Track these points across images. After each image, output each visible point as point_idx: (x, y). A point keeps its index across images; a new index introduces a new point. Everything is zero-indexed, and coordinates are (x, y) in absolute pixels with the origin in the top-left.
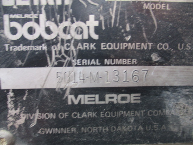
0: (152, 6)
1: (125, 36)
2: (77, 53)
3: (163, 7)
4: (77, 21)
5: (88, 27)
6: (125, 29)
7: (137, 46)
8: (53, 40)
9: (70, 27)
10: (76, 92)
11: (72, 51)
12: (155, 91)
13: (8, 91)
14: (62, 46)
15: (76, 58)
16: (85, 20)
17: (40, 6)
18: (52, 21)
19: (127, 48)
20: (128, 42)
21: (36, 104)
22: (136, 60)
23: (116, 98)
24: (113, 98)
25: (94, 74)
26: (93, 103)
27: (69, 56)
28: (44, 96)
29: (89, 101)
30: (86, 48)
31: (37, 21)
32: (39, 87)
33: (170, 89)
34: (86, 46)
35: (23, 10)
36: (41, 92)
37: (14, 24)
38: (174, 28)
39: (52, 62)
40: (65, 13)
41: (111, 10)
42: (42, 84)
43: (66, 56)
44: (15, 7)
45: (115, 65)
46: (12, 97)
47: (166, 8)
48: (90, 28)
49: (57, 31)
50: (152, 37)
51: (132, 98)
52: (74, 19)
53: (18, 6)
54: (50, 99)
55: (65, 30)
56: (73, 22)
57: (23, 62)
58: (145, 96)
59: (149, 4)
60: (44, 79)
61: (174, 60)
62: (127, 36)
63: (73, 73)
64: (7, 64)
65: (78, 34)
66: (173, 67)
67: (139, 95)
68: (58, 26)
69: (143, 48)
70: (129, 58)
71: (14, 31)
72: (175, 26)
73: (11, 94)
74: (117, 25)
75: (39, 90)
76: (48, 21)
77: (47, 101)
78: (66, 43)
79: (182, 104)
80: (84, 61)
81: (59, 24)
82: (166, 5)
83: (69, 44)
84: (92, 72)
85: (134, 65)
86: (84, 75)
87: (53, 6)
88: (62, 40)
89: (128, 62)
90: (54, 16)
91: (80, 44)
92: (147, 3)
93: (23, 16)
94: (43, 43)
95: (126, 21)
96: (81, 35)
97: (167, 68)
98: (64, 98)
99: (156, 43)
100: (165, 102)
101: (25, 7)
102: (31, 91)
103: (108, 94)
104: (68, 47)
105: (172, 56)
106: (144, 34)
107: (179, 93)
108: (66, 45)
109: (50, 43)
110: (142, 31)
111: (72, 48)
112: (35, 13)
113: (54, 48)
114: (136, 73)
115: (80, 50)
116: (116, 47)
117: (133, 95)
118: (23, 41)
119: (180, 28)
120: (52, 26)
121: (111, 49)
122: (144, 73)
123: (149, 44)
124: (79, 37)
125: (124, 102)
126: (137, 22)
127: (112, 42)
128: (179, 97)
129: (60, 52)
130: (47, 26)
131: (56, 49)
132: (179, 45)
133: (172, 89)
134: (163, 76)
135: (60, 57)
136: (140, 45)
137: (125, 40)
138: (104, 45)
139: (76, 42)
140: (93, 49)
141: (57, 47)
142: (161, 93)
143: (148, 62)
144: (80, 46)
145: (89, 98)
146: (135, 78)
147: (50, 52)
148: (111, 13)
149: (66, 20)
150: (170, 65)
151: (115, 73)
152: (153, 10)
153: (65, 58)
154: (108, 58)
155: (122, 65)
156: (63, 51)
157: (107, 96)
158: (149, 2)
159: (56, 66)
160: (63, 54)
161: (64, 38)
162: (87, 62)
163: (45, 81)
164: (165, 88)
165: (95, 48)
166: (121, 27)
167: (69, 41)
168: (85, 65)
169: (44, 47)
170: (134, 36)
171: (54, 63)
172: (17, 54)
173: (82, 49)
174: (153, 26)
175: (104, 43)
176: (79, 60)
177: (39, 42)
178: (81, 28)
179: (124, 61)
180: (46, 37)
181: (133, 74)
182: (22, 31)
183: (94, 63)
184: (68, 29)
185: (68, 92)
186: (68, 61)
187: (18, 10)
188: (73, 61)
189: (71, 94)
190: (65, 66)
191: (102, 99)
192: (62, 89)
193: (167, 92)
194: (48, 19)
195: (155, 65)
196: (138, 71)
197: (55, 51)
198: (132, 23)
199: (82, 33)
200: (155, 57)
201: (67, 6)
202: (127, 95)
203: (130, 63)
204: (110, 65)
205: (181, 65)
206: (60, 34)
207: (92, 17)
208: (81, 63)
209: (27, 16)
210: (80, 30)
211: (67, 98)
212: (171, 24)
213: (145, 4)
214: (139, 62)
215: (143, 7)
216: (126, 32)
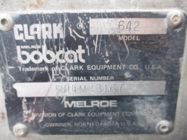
0: (125, 38)
1: (105, 60)
2: (70, 72)
3: (133, 38)
4: (69, 49)
5: (78, 54)
6: (105, 55)
7: (114, 67)
8: (52, 63)
9: (64, 54)
10: (70, 99)
11: (67, 71)
12: (127, 98)
13: (22, 98)
14: (59, 68)
15: (69, 76)
16: (75, 49)
17: (42, 40)
18: (51, 50)
19: (106, 69)
20: (107, 64)
21: (43, 107)
22: (113, 77)
23: (99, 104)
24: (96, 103)
25: (83, 87)
26: (82, 107)
27: (64, 75)
28: (47, 102)
29: (79, 105)
30: (76, 69)
31: (41, 50)
32: (43, 96)
33: (139, 97)
34: (76, 67)
35: (30, 42)
36: (45, 99)
37: (24, 53)
38: (142, 53)
39: (52, 79)
40: (60, 44)
41: (94, 41)
42: (46, 93)
43: (62, 75)
44: (24, 41)
45: (98, 81)
46: (25, 102)
47: (136, 39)
48: (79, 55)
49: (55, 57)
50: (125, 60)
51: (111, 104)
52: (67, 48)
53: (27, 40)
54: (52, 104)
55: (61, 56)
56: (66, 51)
57: (31, 78)
58: (120, 102)
59: (122, 36)
60: (47, 90)
61: (142, 77)
62: (106, 60)
63: (67, 86)
64: (21, 80)
65: (70, 59)
66: (141, 81)
67: (116, 101)
68: (55, 53)
69: (119, 69)
70: (108, 75)
71: (24, 57)
72: (143, 52)
73: (25, 100)
74: (99, 52)
75: (44, 98)
76: (49, 50)
77: (50, 105)
78: (62, 65)
79: (148, 107)
80: (75, 78)
81: (56, 52)
82: (136, 37)
83: (64, 66)
84: (81, 86)
85: (112, 80)
86: (75, 87)
87: (51, 39)
88: (59, 64)
89: (107, 78)
90: (52, 46)
91: (72, 66)
92: (121, 35)
93: (30, 47)
94: (45, 65)
95: (106, 49)
96: (72, 60)
97: (136, 83)
98: (62, 103)
99: (129, 65)
100: (135, 106)
101: (31, 40)
102: (38, 98)
103: (93, 100)
104: (63, 68)
105: (141, 74)
106: (119, 59)
107: (146, 100)
108: (61, 67)
109: (50, 66)
110: (117, 56)
111: (66, 69)
112: (39, 44)
113: (53, 69)
114: (113, 86)
115: (72, 70)
116: (99, 68)
117: (111, 101)
118: (31, 64)
119: (147, 54)
120: (51, 53)
121: (95, 69)
122: (119, 86)
123: (123, 65)
124: (71, 61)
125: (105, 106)
126: (114, 49)
127: (95, 65)
128: (146, 103)
129: (58, 72)
130: (48, 54)
131: (55, 69)
132: (146, 66)
133: (141, 97)
134: (133, 88)
135: (58, 75)
136: (116, 66)
137: (105, 63)
138: (89, 66)
139: (69, 65)
140: (81, 69)
141: (55, 68)
142: (132, 100)
143: (122, 78)
144: (72, 68)
145: (79, 103)
146: (113, 90)
147: (50, 72)
148: (94, 43)
149: (61, 49)
150: (139, 80)
151: (98, 86)
152: (126, 41)
153: (61, 76)
154: (92, 75)
155: (103, 81)
156: (60, 71)
157: (92, 102)
158: (123, 35)
159: (55, 81)
160: (60, 73)
161: (60, 62)
162: (77, 79)
163: (48, 91)
164: (136, 97)
165: (83, 69)
166: (102, 53)
167: (64, 64)
168: (76, 81)
169: (47, 69)
170: (112, 60)
171: (53, 79)
172: (27, 74)
173: (73, 69)
174: (126, 52)
175: (90, 66)
176: (71, 77)
177: (43, 65)
178: (73, 55)
179: (105, 78)
180: (47, 61)
181: (111, 86)
182: (30, 57)
183: (83, 79)
184: (63, 56)
185: (64, 99)
186: (63, 78)
187: (26, 43)
188: (68, 78)
189: (66, 100)
190: (62, 81)
191: (89, 103)
192: (60, 97)
193: (137, 100)
194: (48, 48)
195: (128, 80)
196: (115, 85)
197: (54, 71)
198: (110, 51)
199: (73, 58)
200: (127, 75)
201: (61, 40)
202: (107, 102)
203: (108, 79)
204: (94, 81)
205: (147, 80)
206: (57, 59)
207: (80, 47)
208: (73, 79)
209: (33, 47)
210: (71, 56)
211: (64, 103)
212: (140, 51)
213: (120, 37)
214: (115, 79)
215: (118, 39)
216: (105, 57)
